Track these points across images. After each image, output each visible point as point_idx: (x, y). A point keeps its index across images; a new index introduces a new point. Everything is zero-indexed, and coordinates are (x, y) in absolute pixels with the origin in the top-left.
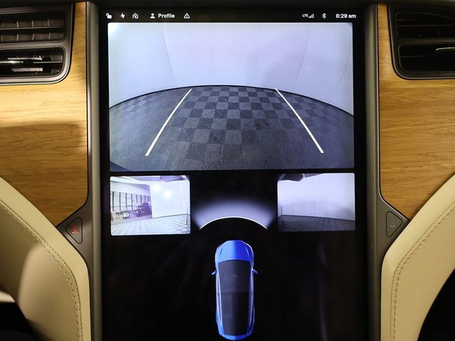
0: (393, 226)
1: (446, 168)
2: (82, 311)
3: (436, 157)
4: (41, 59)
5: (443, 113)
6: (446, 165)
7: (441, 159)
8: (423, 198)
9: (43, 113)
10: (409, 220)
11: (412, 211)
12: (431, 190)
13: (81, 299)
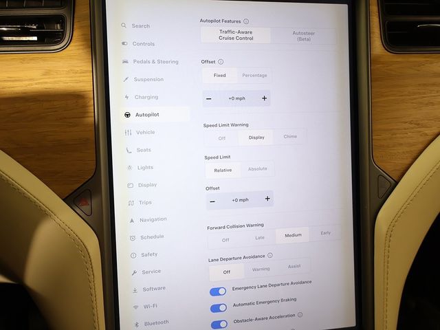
0: (382, 191)
1: (426, 135)
2: (95, 282)
3: (418, 124)
4: (35, 27)
5: (424, 85)
6: (426, 132)
7: (423, 127)
8: (408, 162)
9: (46, 83)
10: (397, 183)
11: (398, 173)
12: (414, 155)
13: (94, 271)
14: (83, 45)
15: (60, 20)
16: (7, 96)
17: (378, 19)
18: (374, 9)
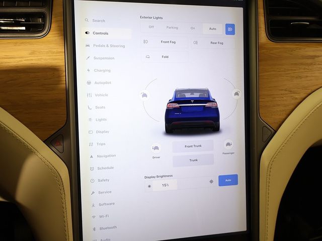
0: (266, 137)
1: (296, 99)
2: (66, 199)
3: (291, 91)
5: (296, 64)
6: (297, 96)
7: (294, 93)
8: (284, 117)
9: (32, 60)
10: (276, 132)
11: (277, 125)
12: (288, 112)
13: (65, 191)
14: (58, 34)
15: (42, 16)
16: (5, 69)
17: (264, 18)
18: (261, 11)
